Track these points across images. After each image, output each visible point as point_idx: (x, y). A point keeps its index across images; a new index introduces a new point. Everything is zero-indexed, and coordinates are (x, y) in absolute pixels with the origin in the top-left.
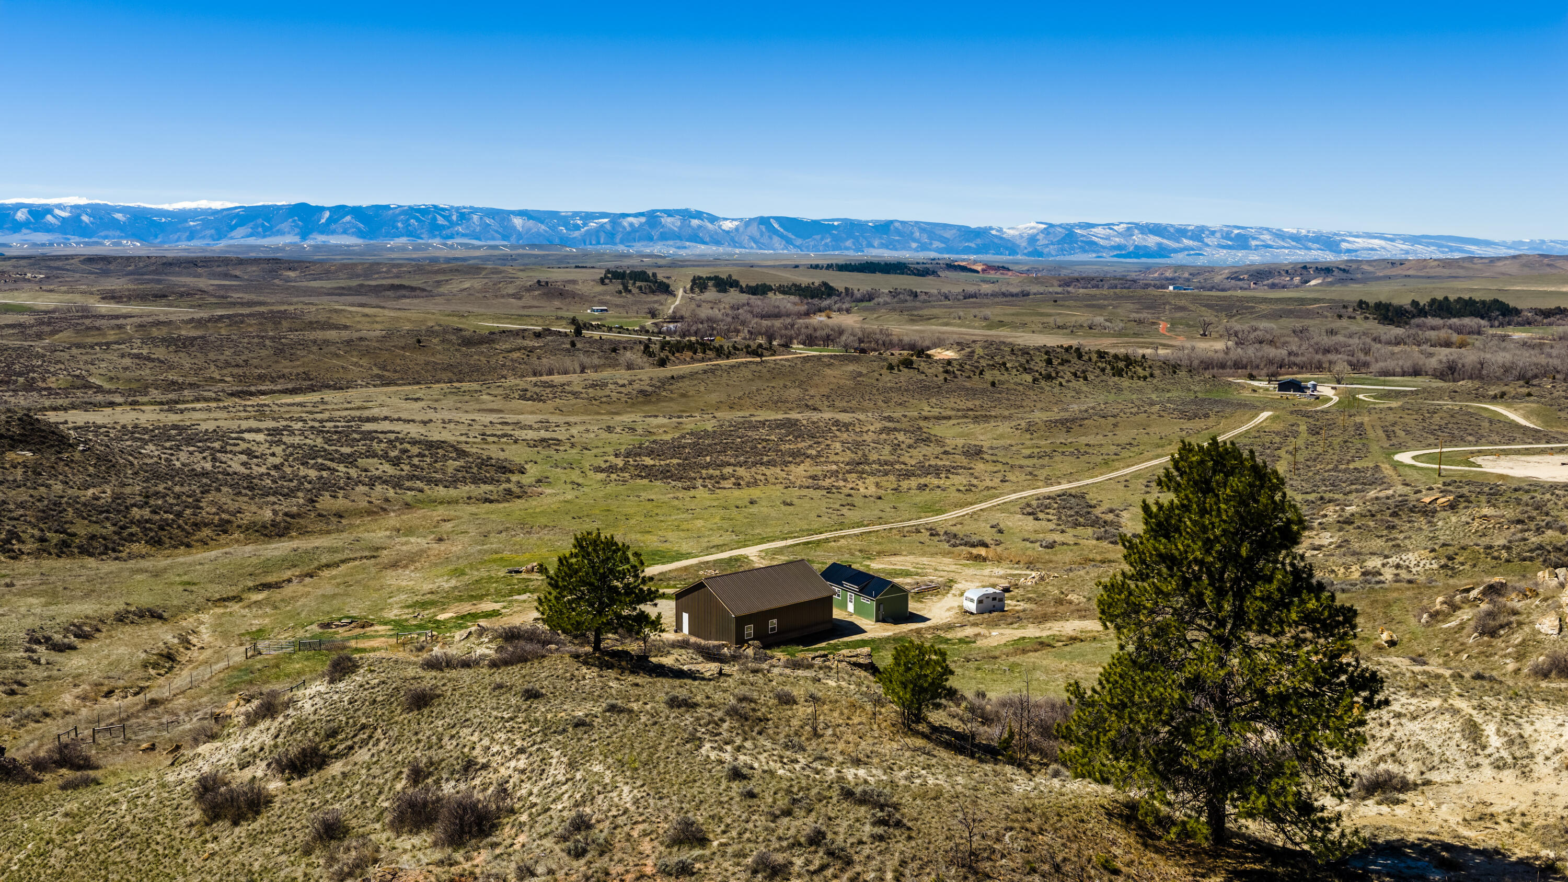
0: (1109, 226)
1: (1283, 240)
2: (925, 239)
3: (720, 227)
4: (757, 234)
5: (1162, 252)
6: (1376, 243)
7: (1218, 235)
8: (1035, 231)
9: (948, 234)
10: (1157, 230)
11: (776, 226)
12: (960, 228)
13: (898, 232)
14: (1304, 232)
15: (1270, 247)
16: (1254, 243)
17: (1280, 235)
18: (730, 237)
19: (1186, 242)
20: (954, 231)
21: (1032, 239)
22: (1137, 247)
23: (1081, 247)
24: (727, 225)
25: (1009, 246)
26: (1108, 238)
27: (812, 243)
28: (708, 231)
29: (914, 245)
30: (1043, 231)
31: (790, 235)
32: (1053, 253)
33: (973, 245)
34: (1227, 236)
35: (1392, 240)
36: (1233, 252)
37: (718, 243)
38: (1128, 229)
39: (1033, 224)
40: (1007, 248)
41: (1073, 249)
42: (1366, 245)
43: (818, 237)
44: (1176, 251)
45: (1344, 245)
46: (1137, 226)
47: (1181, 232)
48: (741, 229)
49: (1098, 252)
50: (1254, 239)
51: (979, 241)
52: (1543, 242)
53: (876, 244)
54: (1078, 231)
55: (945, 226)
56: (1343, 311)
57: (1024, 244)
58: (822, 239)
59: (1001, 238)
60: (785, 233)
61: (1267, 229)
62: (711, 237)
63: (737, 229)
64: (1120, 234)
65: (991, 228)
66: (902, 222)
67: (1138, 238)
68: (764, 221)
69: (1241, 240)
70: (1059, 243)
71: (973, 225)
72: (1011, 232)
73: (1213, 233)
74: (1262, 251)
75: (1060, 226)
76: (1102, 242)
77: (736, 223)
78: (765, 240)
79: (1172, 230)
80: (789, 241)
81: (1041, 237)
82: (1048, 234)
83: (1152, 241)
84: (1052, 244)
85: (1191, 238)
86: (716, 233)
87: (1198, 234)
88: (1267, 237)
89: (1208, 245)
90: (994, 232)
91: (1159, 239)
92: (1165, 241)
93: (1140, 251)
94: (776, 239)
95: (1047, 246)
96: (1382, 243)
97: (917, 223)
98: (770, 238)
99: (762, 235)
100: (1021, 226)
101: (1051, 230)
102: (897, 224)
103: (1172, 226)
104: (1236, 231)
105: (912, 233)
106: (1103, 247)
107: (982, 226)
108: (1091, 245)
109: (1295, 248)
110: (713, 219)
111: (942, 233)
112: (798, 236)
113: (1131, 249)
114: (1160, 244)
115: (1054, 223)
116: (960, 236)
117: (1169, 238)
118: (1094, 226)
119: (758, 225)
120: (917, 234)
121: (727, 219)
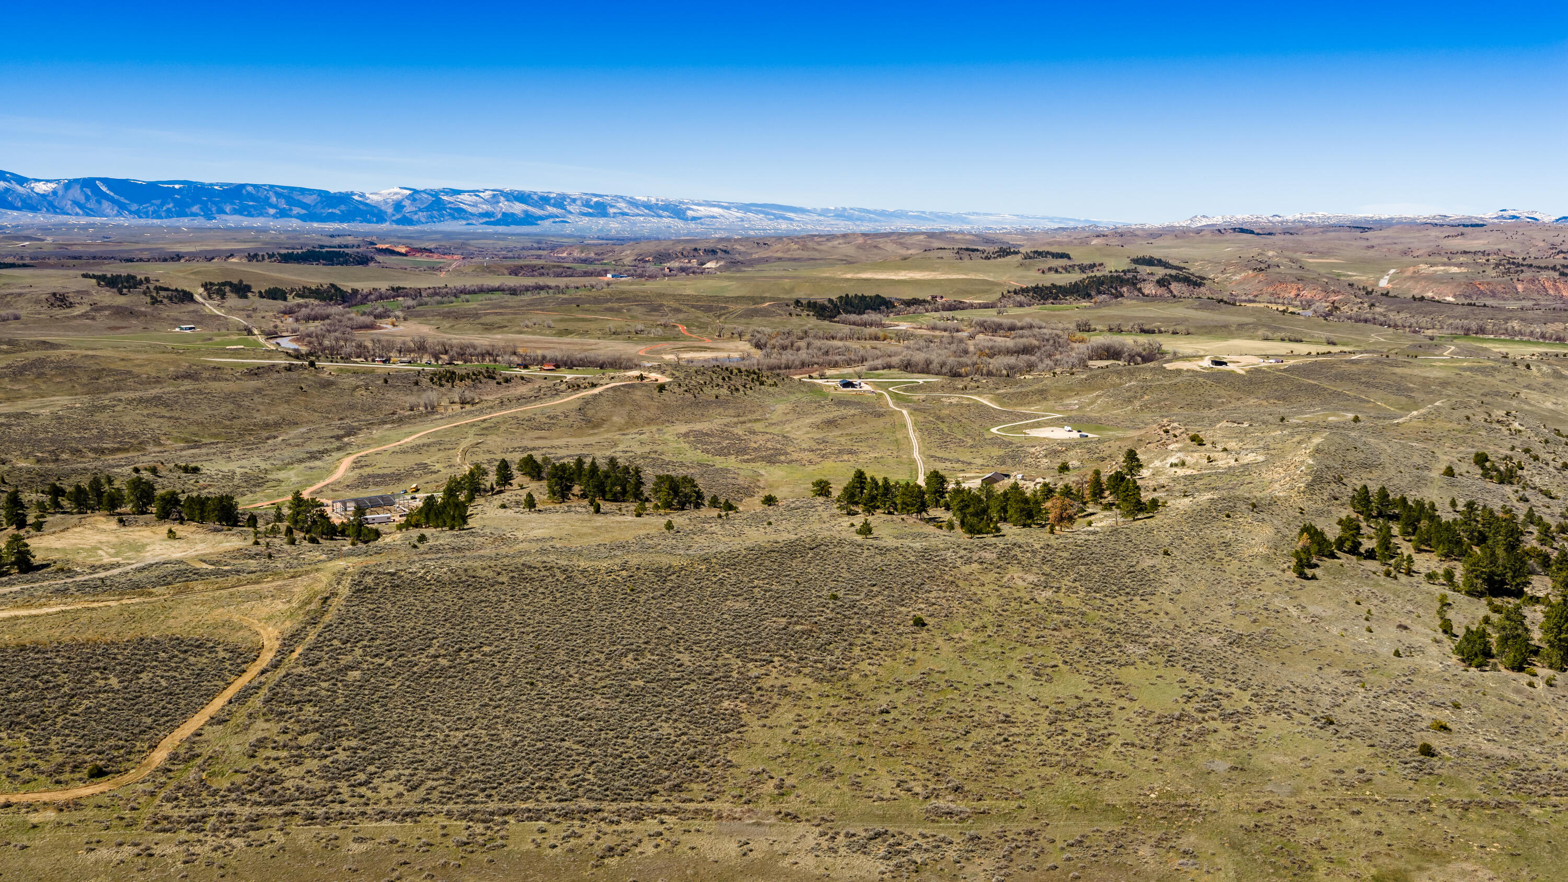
0: (475, 192)
1: (637, 208)
2: (283, 204)
3: (32, 189)
4: (82, 199)
5: (529, 219)
6: (716, 211)
7: (579, 202)
8: (399, 197)
9: (308, 200)
10: (521, 197)
11: (104, 189)
12: (320, 193)
13: (251, 196)
14: (653, 201)
15: (627, 214)
16: (612, 211)
17: (633, 203)
18: (47, 203)
19: (551, 209)
20: (315, 196)
21: (398, 206)
22: (504, 214)
23: (450, 214)
24: (41, 188)
25: (372, 213)
26: (475, 205)
27: (151, 209)
28: (19, 195)
29: (272, 211)
30: (408, 197)
31: (122, 199)
32: (423, 220)
33: (337, 212)
34: (587, 204)
35: (728, 208)
36: (595, 219)
37: (33, 208)
38: (494, 196)
39: (397, 190)
40: (373, 215)
41: (443, 216)
42: (707, 213)
43: (158, 202)
44: (542, 218)
45: (690, 213)
46: (502, 193)
47: (545, 200)
48: (60, 193)
49: (467, 219)
50: (612, 206)
51: (343, 207)
52: (845, 209)
53: (228, 209)
54: (445, 198)
55: (303, 191)
57: (390, 211)
58: (163, 204)
59: (367, 205)
60: (116, 197)
61: (621, 197)
62: (23, 201)
63: (55, 192)
64: (486, 201)
65: (353, 193)
66: (255, 186)
67: (504, 206)
68: (88, 183)
69: (600, 209)
70: (428, 209)
71: (333, 189)
72: (375, 198)
73: (574, 201)
74: (620, 218)
75: (424, 191)
76: (470, 209)
77: (53, 185)
78: (92, 204)
79: (535, 197)
80: (122, 207)
81: (407, 203)
82: (415, 200)
83: (518, 208)
84: (420, 210)
85: (554, 206)
86: (29, 197)
87: (561, 201)
88: (622, 205)
89: (571, 213)
90: (356, 197)
91: (524, 207)
92: (530, 209)
93: (508, 219)
94: (106, 204)
95: (415, 213)
96: (720, 211)
97: (272, 187)
98: (99, 202)
99: (88, 198)
100: (385, 192)
101: (417, 196)
102: (250, 189)
103: (535, 193)
104: (595, 199)
105: (268, 198)
106: (471, 214)
107: (343, 191)
108: (459, 213)
109: (648, 215)
110: (22, 180)
111: (301, 198)
112: (133, 200)
113: (499, 216)
114: (526, 212)
115: (418, 188)
116: (322, 202)
117: (534, 206)
118: (459, 192)
119: (81, 188)
120: (274, 199)
121: (39, 181)
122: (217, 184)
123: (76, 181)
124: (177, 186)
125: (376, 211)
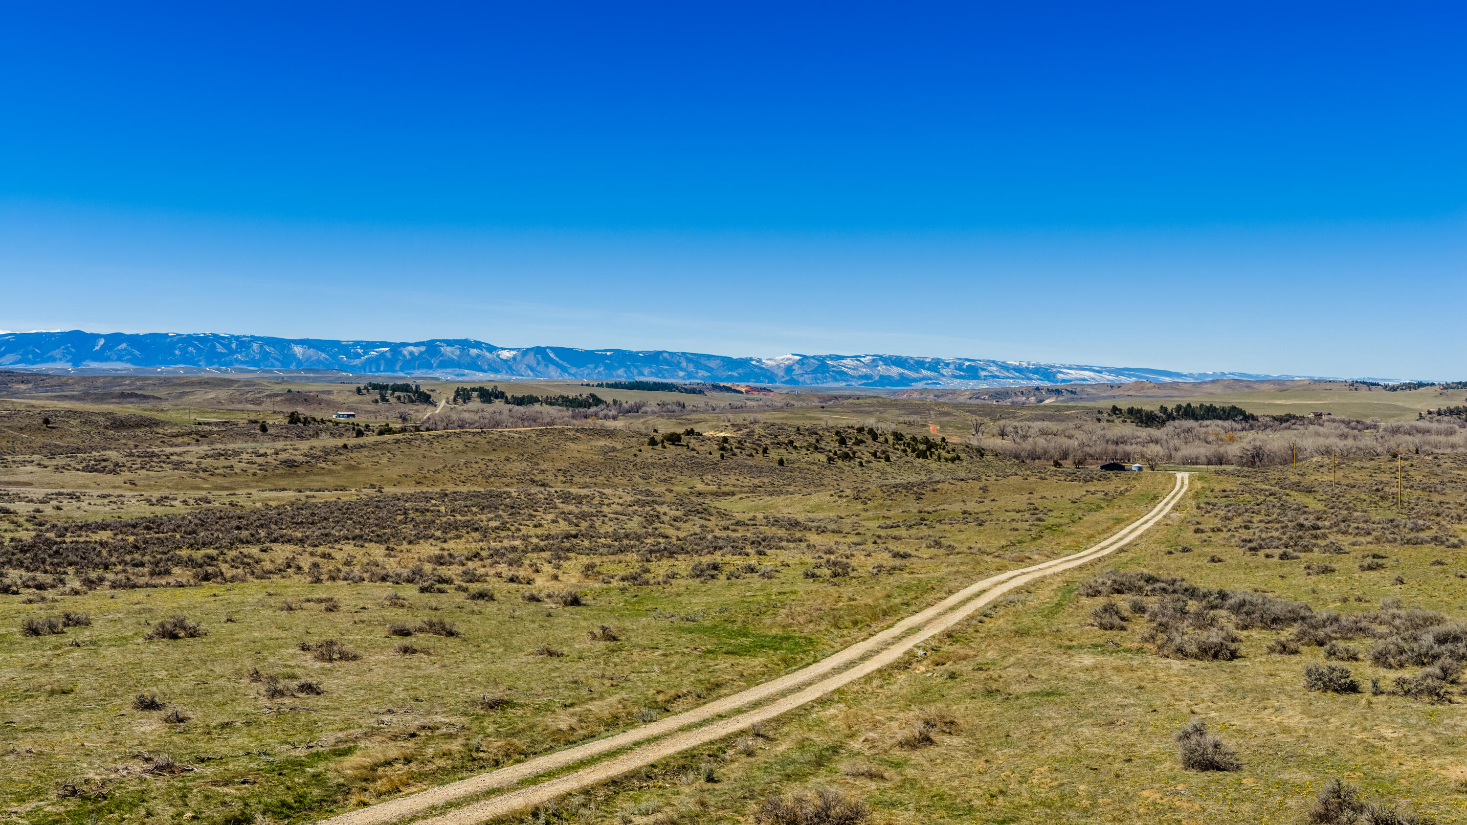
0: (857, 358)
1: (1008, 371)
2: (691, 368)
3: (498, 356)
4: (533, 363)
5: (904, 380)
6: (1087, 374)
7: (952, 366)
8: (791, 362)
9: (712, 364)
10: (899, 362)
11: (552, 355)
12: (723, 359)
13: (667, 362)
14: (1025, 365)
15: (998, 377)
16: (983, 374)
17: (1004, 367)
18: (508, 365)
19: (925, 372)
20: (718, 361)
21: (789, 369)
22: (881, 377)
23: (832, 377)
24: (505, 355)
25: (767, 374)
26: (856, 368)
27: (586, 372)
28: (487, 360)
29: (681, 374)
30: (798, 362)
31: (565, 364)
32: (808, 381)
33: (735, 374)
34: (959, 367)
35: (1100, 372)
36: (965, 382)
37: (496, 371)
38: (874, 360)
39: (790, 356)
40: (766, 377)
41: (826, 378)
42: (1078, 376)
43: (592, 366)
44: (916, 380)
45: (1060, 376)
46: (881, 358)
47: (920, 364)
48: (519, 358)
49: (847, 380)
50: (983, 370)
51: (741, 371)
52: (1223, 374)
53: (646, 373)
54: (830, 362)
55: (710, 357)
56: (1099, 416)
57: (781, 374)
58: (595, 368)
59: (761, 368)
60: (561, 362)
61: (994, 362)
62: (489, 365)
63: (514, 358)
64: (866, 365)
65: (751, 359)
66: (670, 353)
67: (882, 369)
68: (539, 351)
69: (971, 371)
70: (812, 372)
71: (735, 356)
72: (770, 363)
73: (947, 365)
74: (990, 381)
75: (813, 357)
76: (850, 372)
77: (514, 353)
78: (541, 368)
79: (912, 362)
80: (564, 370)
81: (796, 367)
82: (803, 364)
83: (895, 371)
84: (807, 373)
85: (928, 369)
86: (494, 361)
87: (935, 365)
88: (994, 368)
89: (943, 375)
90: (754, 363)
91: (901, 370)
92: (906, 372)
93: (885, 380)
94: (552, 368)
95: (802, 375)
96: (1092, 374)
97: (683, 353)
98: (546, 366)
99: (538, 364)
100: (778, 358)
101: (806, 361)
102: (665, 355)
103: (912, 358)
104: (967, 363)
105: (680, 363)
106: (852, 377)
107: (744, 356)
108: (841, 375)
109: (1018, 378)
110: (491, 349)
111: (707, 363)
112: (573, 365)
113: (877, 378)
114: (901, 375)
115: (808, 354)
116: (723, 366)
117: (910, 369)
118: (843, 358)
119: (535, 355)
120: (684, 364)
121: (505, 349)
122: (642, 352)
123: (532, 349)
124: (608, 353)
125: (769, 374)
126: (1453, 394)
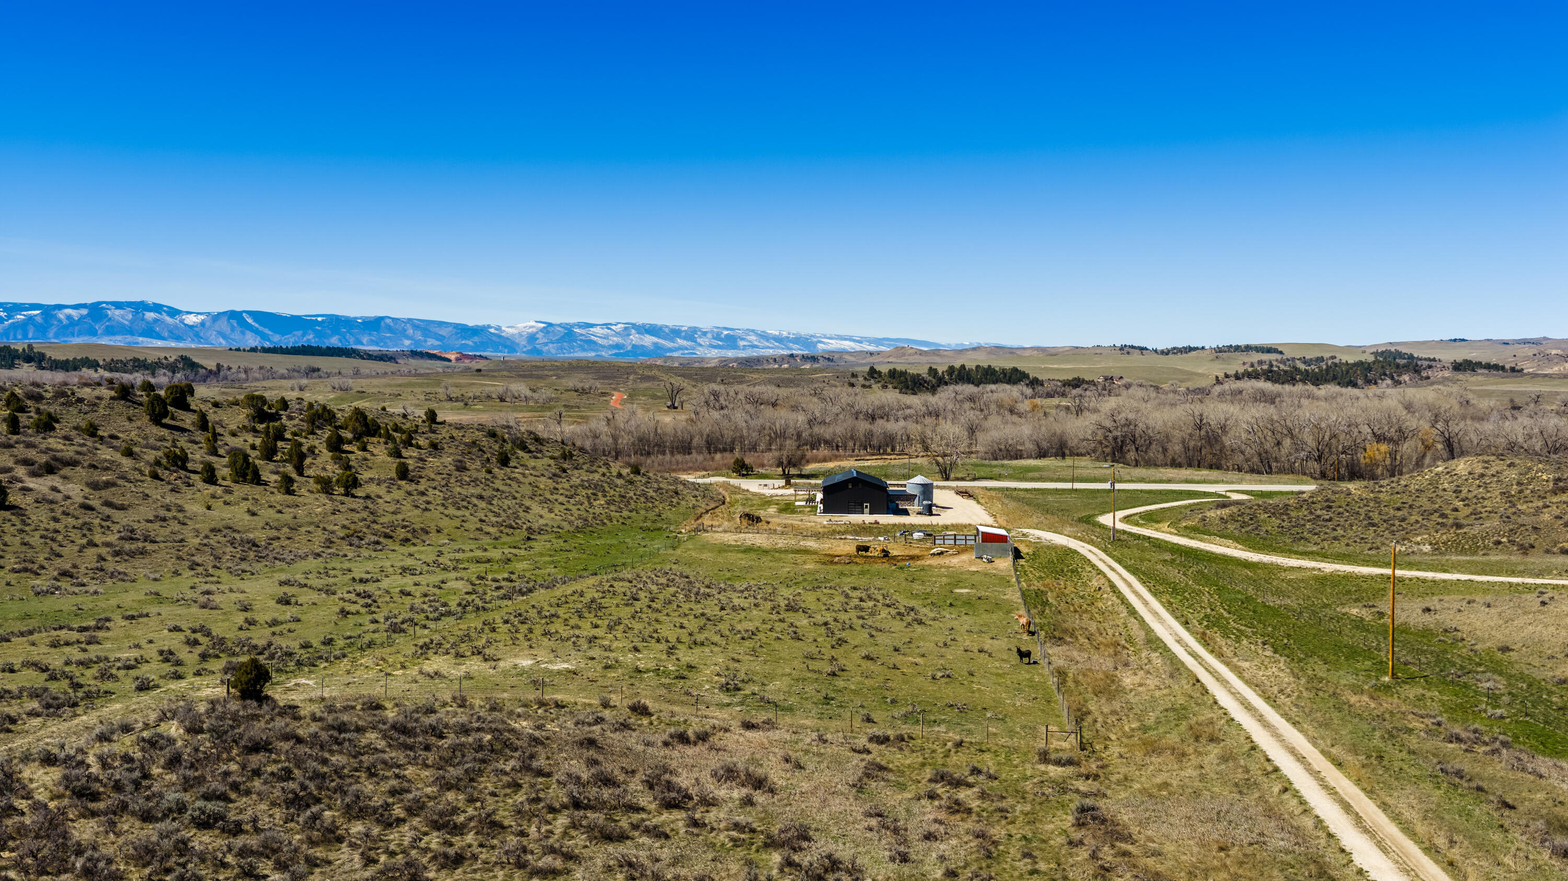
0: (607, 326)
1: (768, 341)
2: (419, 336)
3: (182, 321)
4: (227, 330)
5: (658, 351)
6: (847, 344)
7: (709, 335)
8: (534, 330)
9: (444, 332)
10: (652, 330)
11: (250, 321)
12: (457, 326)
13: (389, 329)
14: (785, 334)
15: (757, 347)
16: (742, 343)
17: (764, 336)
18: (195, 333)
19: (681, 342)
20: (450, 329)
21: (532, 338)
22: (634, 346)
23: (580, 346)
24: (191, 320)
26: (606, 337)
27: (292, 340)
28: (167, 325)
29: (407, 343)
30: (542, 330)
31: (267, 331)
32: (553, 351)
33: (470, 343)
34: (717, 337)
35: (860, 342)
36: (723, 351)
37: (178, 338)
38: (626, 328)
39: (533, 323)
40: (505, 346)
41: (573, 347)
42: (839, 346)
43: (299, 333)
44: (670, 350)
46: (634, 326)
47: (676, 333)
48: (208, 324)
49: (597, 351)
50: (742, 339)
51: (476, 339)
53: (365, 341)
54: (577, 330)
55: (441, 324)
56: (853, 380)
57: (524, 343)
59: (500, 336)
60: (261, 328)
61: (753, 331)
62: (171, 332)
63: (203, 324)
64: (617, 334)
65: (489, 326)
66: (393, 319)
67: (635, 338)
68: (234, 315)
69: (731, 340)
70: (558, 341)
71: (471, 323)
72: (510, 331)
73: (705, 334)
74: (748, 349)
75: (560, 325)
76: (600, 341)
77: (202, 317)
78: (237, 336)
79: (667, 330)
80: (265, 338)
81: (540, 335)
82: (548, 332)
83: (648, 340)
84: (552, 342)
85: (685, 338)
86: (177, 327)
87: (692, 334)
88: (753, 338)
89: (701, 345)
90: (492, 330)
91: (655, 339)
92: (660, 341)
93: (638, 351)
94: (250, 335)
95: (546, 344)
96: (852, 344)
97: (410, 320)
98: (243, 333)
99: (232, 331)
100: (520, 325)
101: (550, 329)
102: (388, 321)
103: (666, 326)
104: (726, 332)
105: (405, 330)
106: (603, 346)
107: (480, 323)
108: (590, 344)
109: (778, 348)
110: (173, 312)
111: (437, 330)
112: (275, 332)
113: (629, 348)
114: (655, 344)
115: (554, 322)
116: (456, 334)
117: (664, 338)
118: (592, 326)
119: (228, 320)
120: (410, 332)
121: (190, 313)
122: (359, 317)
123: (224, 313)
124: (320, 319)
125: (508, 343)
126: (1229, 358)
